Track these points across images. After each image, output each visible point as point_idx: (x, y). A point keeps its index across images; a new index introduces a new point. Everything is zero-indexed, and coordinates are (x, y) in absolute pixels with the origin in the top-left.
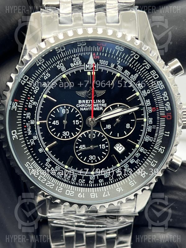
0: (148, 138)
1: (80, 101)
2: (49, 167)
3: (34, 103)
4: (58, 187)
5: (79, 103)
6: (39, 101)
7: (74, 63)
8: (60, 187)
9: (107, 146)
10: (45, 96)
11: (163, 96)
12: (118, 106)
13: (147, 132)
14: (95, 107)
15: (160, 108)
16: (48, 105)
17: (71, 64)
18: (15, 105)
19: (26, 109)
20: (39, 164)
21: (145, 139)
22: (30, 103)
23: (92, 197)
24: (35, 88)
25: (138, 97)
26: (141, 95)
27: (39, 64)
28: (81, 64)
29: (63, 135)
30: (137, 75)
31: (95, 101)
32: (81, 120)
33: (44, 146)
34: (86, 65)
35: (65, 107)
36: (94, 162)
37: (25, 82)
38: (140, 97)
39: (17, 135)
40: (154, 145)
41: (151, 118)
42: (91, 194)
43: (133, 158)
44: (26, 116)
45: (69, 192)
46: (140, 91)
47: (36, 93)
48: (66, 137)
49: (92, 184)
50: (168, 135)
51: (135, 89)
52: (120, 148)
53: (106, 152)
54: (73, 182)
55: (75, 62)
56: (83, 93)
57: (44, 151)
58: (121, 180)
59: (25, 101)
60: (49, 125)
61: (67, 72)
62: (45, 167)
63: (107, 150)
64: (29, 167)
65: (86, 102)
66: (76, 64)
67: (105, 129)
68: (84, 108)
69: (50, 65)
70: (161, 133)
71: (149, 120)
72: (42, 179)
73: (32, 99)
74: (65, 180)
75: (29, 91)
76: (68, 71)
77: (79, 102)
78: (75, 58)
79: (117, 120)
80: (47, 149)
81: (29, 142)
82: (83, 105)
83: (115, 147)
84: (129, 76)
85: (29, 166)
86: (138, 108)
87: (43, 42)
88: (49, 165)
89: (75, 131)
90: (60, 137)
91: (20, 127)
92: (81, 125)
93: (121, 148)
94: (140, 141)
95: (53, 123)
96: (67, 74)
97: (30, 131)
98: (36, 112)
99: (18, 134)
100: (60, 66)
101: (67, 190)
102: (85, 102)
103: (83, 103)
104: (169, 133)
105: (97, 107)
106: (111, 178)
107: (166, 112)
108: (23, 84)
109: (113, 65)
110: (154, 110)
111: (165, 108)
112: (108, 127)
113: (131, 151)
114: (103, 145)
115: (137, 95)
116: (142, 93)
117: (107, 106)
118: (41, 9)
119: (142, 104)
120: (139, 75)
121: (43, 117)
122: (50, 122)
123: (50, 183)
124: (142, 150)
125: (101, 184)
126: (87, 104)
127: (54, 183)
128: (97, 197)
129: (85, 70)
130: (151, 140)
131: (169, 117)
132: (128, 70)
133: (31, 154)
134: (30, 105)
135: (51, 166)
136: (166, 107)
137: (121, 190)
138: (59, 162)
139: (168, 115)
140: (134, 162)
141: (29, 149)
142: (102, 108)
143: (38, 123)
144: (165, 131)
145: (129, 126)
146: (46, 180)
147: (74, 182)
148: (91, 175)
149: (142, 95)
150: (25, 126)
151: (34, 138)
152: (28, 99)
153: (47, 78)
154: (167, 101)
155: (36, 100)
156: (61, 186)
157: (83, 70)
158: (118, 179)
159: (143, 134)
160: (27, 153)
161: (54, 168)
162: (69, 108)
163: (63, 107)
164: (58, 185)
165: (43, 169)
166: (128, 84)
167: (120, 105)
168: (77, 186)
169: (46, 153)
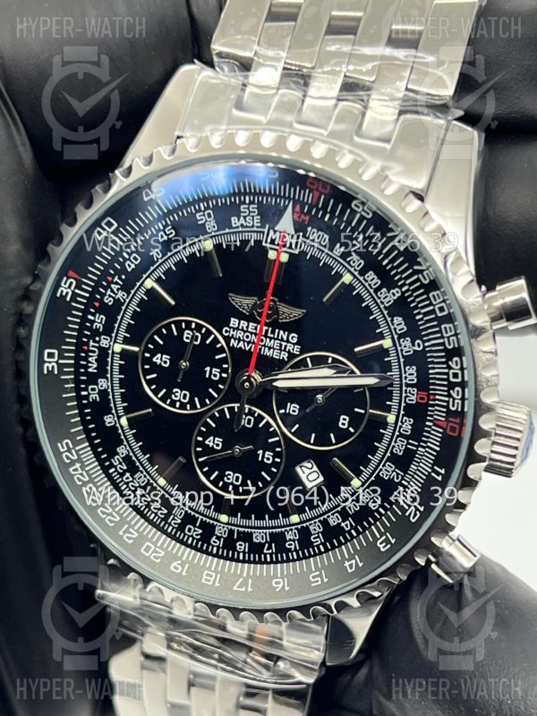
0: (389, 469)
1: (234, 322)
2: (121, 469)
3: (120, 295)
4: (126, 526)
5: (231, 325)
6: (133, 292)
7: (242, 218)
8: (131, 530)
9: (278, 460)
10: (149, 283)
11: (450, 368)
12: (330, 361)
13: (392, 452)
14: (270, 348)
15: (437, 397)
16: (151, 310)
17: (232, 219)
18: (69, 287)
19: (97, 304)
20: (97, 455)
21: (381, 470)
22: (109, 292)
23: (206, 580)
24: (130, 254)
25: (386, 352)
26: (396, 349)
27: (149, 198)
28: (259, 225)
29: (173, 396)
30: (397, 292)
31: (273, 332)
32: (226, 371)
33: (121, 412)
34: (272, 232)
35: (193, 326)
36: (235, 491)
37: (105, 234)
39: (57, 362)
41: (409, 417)
42: (206, 572)
43: (338, 512)
44: (94, 321)
45: (151, 548)
46: (396, 337)
47: (129, 270)
48: (178, 405)
49: (218, 547)
50: (440, 478)
51: (383, 328)
53: (272, 475)
54: (171, 528)
55: (245, 217)
56: (244, 302)
57: (118, 425)
58: (294, 560)
59: (98, 284)
60: (145, 361)
61: (217, 235)
62: (112, 466)
63: (275, 470)
64: (67, 453)
65: (250, 327)
66: (246, 221)
67: (282, 411)
68: (242, 342)
70: (426, 467)
71: (402, 422)
73: (116, 283)
74: (153, 515)
75: (115, 259)
76: (221, 235)
77: (232, 322)
78: (247, 206)
79: (319, 397)
80: (124, 422)
81: (86, 389)
82: (240, 334)
83: (298, 469)
84: (376, 291)
85: (69, 450)
86: (377, 381)
88: (120, 463)
89: (204, 396)
90: (163, 399)
91: (70, 344)
92: (223, 384)
93: (315, 475)
94: (366, 472)
95: (154, 360)
96: (217, 241)
97: (94, 362)
98: (119, 318)
99: (61, 361)
100: (204, 215)
101: (148, 543)
102: (247, 327)
103: (240, 328)
104: (443, 471)
105: (274, 349)
106: (270, 548)
107: (449, 413)
108: (100, 238)
109: (339, 250)
110: (422, 399)
111: (448, 402)
112: (292, 408)
113: (337, 493)
114: (268, 454)
115: (385, 347)
116: (400, 345)
117: (302, 352)
119: (395, 372)
121: (134, 336)
122: (147, 355)
123: (111, 510)
124: (366, 496)
125: (241, 555)
126: (252, 333)
127: (121, 515)
128: (217, 584)
129: (264, 244)
130: (398, 478)
131: (453, 429)
132: (375, 274)
133: (84, 423)
134: (110, 296)
135: (125, 468)
136: (451, 400)
137: (284, 586)
138: (147, 465)
139: (451, 422)
140: (339, 524)
141: (81, 407)
142: (287, 354)
143: (118, 348)
144: (436, 463)
145: (346, 422)
146: (101, 499)
147: (174, 528)
148: (219, 524)
149: (399, 348)
150: (86, 348)
151: (100, 384)
152: (106, 281)
153: (165, 238)
154: (457, 384)
155: (127, 287)
156: (136, 528)
157: (262, 242)
158: (288, 556)
159: (379, 455)
160: (74, 416)
161: (132, 476)
162: (203, 330)
163: (188, 323)
164: (129, 523)
165: (105, 470)
166: (368, 311)
167: (335, 360)
168: (178, 540)
169: (120, 431)
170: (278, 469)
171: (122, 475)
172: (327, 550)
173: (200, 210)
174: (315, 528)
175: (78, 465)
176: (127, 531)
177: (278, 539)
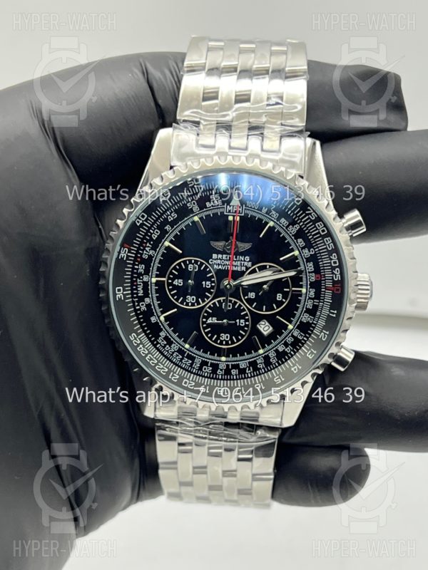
0: (306, 317)
1: (215, 256)
2: (163, 344)
3: (151, 252)
4: (172, 373)
5: (213, 258)
7: (212, 202)
8: (175, 375)
9: (247, 323)
10: (167, 244)
11: (331, 259)
12: (268, 267)
13: (306, 308)
14: (235, 266)
15: (326, 275)
16: (169, 256)
17: (207, 203)
18: (125, 253)
19: (139, 260)
20: (150, 339)
21: (302, 318)
22: (145, 252)
24: (154, 231)
25: (296, 258)
26: (301, 255)
28: (221, 204)
29: (187, 300)
30: (298, 226)
31: (236, 258)
32: (213, 282)
33: (159, 314)
34: (228, 206)
35: (193, 261)
36: (227, 344)
37: (141, 222)
38: (299, 257)
39: (123, 293)
40: (314, 328)
41: (312, 289)
42: (218, 388)
43: (282, 344)
44: (139, 269)
45: (187, 382)
46: (300, 249)
47: (154, 239)
48: (190, 304)
49: (222, 375)
50: (334, 316)
51: (293, 246)
52: (265, 328)
53: (245, 331)
56: (219, 245)
57: (158, 321)
58: (263, 373)
59: (139, 249)
60: (169, 284)
61: (200, 213)
62: (158, 343)
63: (247, 329)
64: (135, 341)
65: (224, 257)
66: (214, 203)
67: (246, 297)
68: (220, 266)
69: (179, 202)
70: (326, 311)
71: (309, 292)
72: (151, 359)
73: (149, 247)
74: (184, 365)
75: (146, 234)
76: (202, 212)
77: (213, 256)
79: (265, 286)
80: (162, 318)
81: (138, 305)
82: (219, 261)
83: (258, 326)
84: (287, 227)
85: (135, 339)
86: (295, 273)
87: (172, 170)
88: (163, 341)
89: (204, 297)
90: (182, 303)
91: (128, 283)
92: (213, 289)
93: (267, 328)
94: (294, 320)
95: (174, 283)
96: (200, 216)
97: (141, 290)
98: (152, 265)
100: (191, 204)
101: (185, 380)
102: (222, 257)
103: (218, 258)
104: (336, 312)
105: (238, 266)
106: (249, 369)
107: (334, 282)
108: (138, 224)
109: (265, 210)
110: (318, 278)
111: (333, 277)
112: (251, 295)
113: (281, 334)
114: (242, 321)
115: (296, 255)
116: (303, 253)
117: (253, 265)
118: (174, 124)
119: (302, 268)
120: (301, 226)
121: (161, 272)
122: (170, 281)
123: (162, 366)
124: (296, 333)
125: (235, 376)
126: (225, 260)
127: (168, 368)
129: (225, 213)
130: (311, 320)
131: (338, 290)
132: (285, 219)
133: (140, 323)
134: (145, 254)
135: (165, 343)
136: (334, 275)
137: (261, 387)
138: (177, 339)
139: (336, 286)
140: (284, 350)
141: (137, 315)
142: (245, 268)
143: (154, 280)
144: (331, 309)
145: (281, 297)
146: (156, 361)
147: (196, 369)
148: (221, 363)
149: (303, 255)
150: (135, 283)
151: (146, 301)
152: (143, 246)
153: (172, 219)
154: (337, 267)
155: (154, 248)
156: (177, 373)
157: (223, 212)
158: (259, 372)
159: (300, 310)
160: (134, 321)
161: (170, 346)
162: (199, 263)
163: (190, 261)
164: (173, 371)
165: (155, 346)
166: (284, 238)
167: (270, 266)
168: (200, 375)
169: (160, 324)
170: (248, 327)
171: (164, 347)
172: (280, 365)
173: (189, 202)
174: (272, 354)
175: (141, 346)
176: (173, 376)
177: (253, 364)
